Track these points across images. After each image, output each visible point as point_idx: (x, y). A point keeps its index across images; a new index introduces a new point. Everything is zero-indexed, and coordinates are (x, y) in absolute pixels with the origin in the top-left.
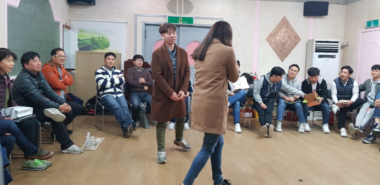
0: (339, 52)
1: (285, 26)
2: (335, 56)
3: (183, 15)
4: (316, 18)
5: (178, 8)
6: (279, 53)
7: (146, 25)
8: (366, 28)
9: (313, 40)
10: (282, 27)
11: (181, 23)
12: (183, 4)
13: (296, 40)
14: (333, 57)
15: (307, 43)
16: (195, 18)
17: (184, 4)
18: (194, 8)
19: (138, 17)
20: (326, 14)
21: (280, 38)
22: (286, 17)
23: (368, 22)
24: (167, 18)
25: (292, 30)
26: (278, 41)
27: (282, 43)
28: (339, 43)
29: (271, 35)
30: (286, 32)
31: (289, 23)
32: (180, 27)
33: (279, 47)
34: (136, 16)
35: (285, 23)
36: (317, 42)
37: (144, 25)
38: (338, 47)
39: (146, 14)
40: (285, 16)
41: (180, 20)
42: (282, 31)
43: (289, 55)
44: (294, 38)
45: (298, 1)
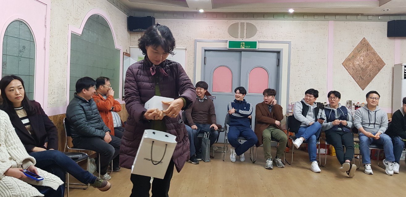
1: (364, 49)
3: (246, 39)
4: (403, 39)
5: (239, 32)
6: (358, 79)
7: (205, 50)
9: (401, 65)
10: (361, 50)
11: (243, 48)
12: (245, 28)
13: (379, 65)
15: (393, 69)
16: (259, 42)
17: (247, 28)
18: (257, 32)
19: (197, 42)
21: (359, 62)
22: (366, 38)
24: (228, 42)
25: (374, 54)
26: (356, 66)
27: (362, 68)
29: (348, 60)
30: (367, 55)
31: (370, 46)
32: (242, 52)
33: (358, 73)
34: (196, 41)
35: (364, 45)
36: (405, 66)
37: (204, 51)
39: (206, 39)
40: (364, 38)
41: (243, 44)
42: (362, 54)
43: (371, 83)
44: (376, 63)
45: (380, 20)
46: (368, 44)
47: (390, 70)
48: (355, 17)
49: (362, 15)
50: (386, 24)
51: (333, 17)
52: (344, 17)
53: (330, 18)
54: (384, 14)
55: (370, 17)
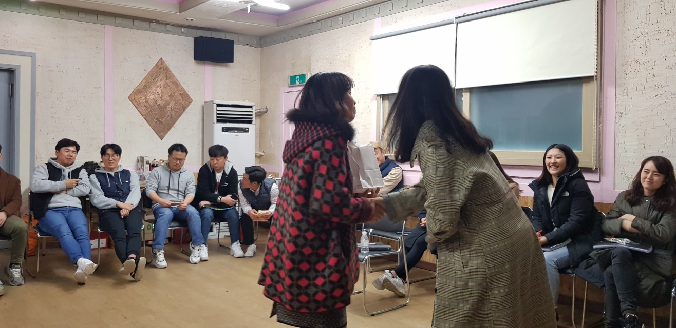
0: (253, 122)
1: (162, 76)
2: (248, 128)
4: (215, 65)
6: (154, 123)
8: (290, 87)
9: (212, 102)
10: (158, 77)
13: (184, 101)
14: (245, 130)
15: (203, 107)
20: (232, 61)
21: (155, 96)
22: (165, 60)
23: (291, 77)
25: (177, 84)
26: (151, 102)
27: (159, 106)
28: (253, 107)
29: (138, 91)
30: (166, 86)
31: (171, 71)
33: (154, 113)
35: (161, 70)
36: (218, 105)
38: (251, 115)
40: (161, 58)
42: (158, 84)
43: (173, 128)
44: (180, 98)
45: (184, 34)
46: (167, 69)
47: (199, 110)
48: (146, 24)
49: (157, 22)
50: (192, 40)
51: (112, 20)
52: (129, 22)
53: (107, 19)
54: (189, 26)
55: (169, 28)
